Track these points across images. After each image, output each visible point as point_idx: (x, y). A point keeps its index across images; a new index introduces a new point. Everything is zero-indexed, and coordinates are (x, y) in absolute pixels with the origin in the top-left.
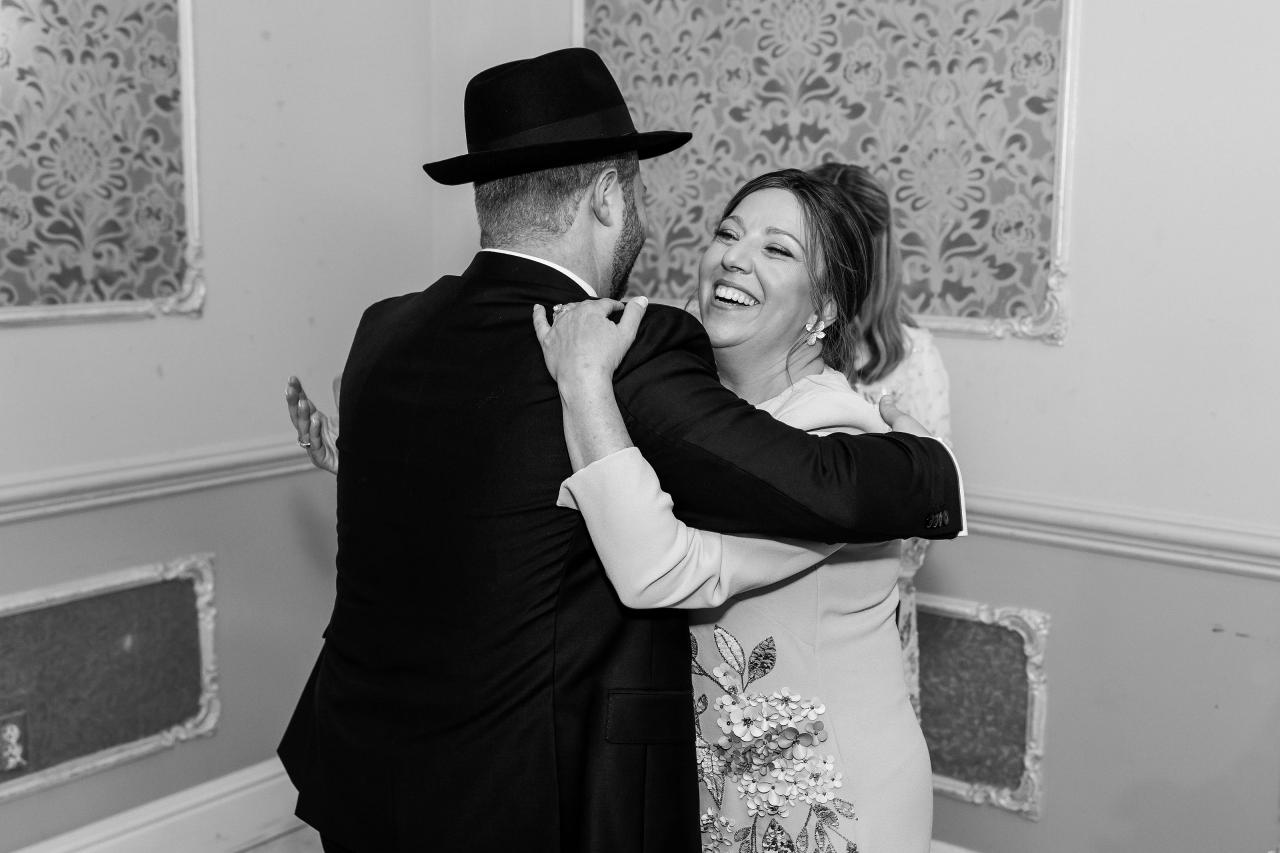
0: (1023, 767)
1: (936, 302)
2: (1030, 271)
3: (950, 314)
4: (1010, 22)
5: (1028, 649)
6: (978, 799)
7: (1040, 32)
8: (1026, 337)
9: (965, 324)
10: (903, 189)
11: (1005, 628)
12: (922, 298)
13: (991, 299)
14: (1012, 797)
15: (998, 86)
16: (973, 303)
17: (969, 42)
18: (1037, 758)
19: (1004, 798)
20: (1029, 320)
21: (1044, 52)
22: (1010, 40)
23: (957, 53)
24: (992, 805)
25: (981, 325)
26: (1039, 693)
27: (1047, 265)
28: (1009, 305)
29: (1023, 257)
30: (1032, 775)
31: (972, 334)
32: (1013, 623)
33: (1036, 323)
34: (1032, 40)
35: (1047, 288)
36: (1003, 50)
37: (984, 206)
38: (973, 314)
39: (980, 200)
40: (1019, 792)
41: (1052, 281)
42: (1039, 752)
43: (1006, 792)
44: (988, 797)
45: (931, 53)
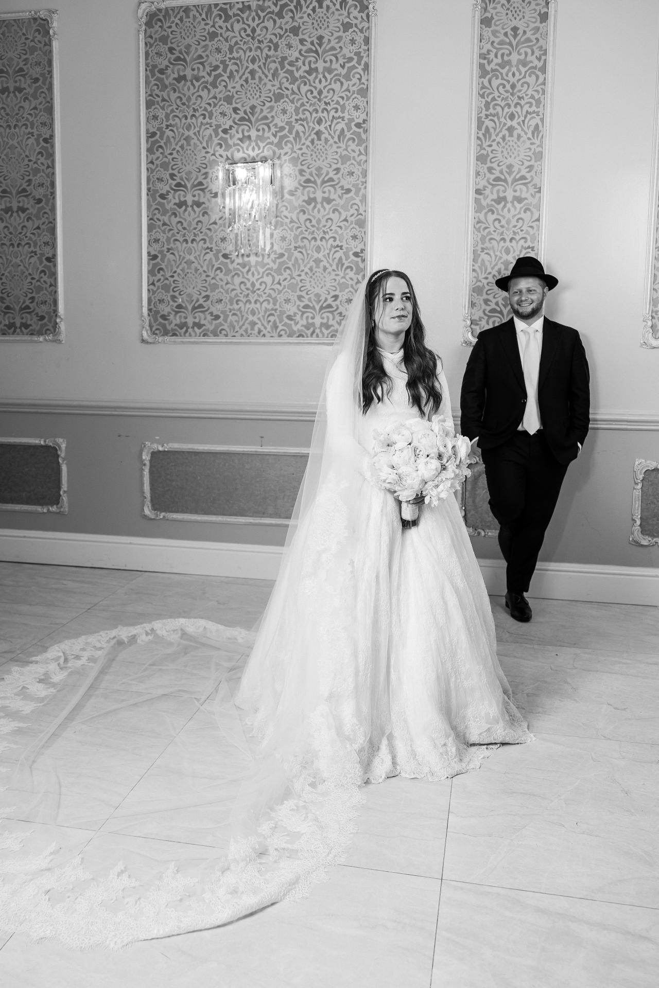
0: (60, 496)
1: (18, 330)
2: (51, 317)
3: (23, 334)
4: (38, 231)
5: (59, 452)
6: (45, 511)
7: (48, 234)
8: (51, 341)
9: (28, 338)
10: (3, 289)
11: (50, 446)
12: (13, 329)
13: (38, 328)
14: (57, 507)
15: (35, 253)
16: (32, 330)
17: (24, 237)
18: (65, 492)
19: (54, 509)
20: (51, 335)
21: (50, 241)
22: (38, 237)
23: (20, 241)
24: (50, 512)
25: (35, 338)
26: (64, 468)
27: (56, 316)
28: (44, 330)
29: (48, 313)
30: (64, 498)
31: (32, 341)
32: (53, 444)
33: (53, 336)
34: (46, 237)
35: (57, 324)
36: (36, 240)
37: (33, 295)
38: (32, 334)
39: (32, 293)
40: (59, 506)
41: (58, 320)
42: (66, 489)
43: (55, 506)
44: (48, 510)
45: (11, 240)
